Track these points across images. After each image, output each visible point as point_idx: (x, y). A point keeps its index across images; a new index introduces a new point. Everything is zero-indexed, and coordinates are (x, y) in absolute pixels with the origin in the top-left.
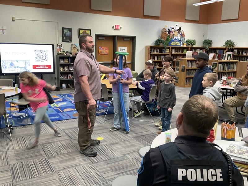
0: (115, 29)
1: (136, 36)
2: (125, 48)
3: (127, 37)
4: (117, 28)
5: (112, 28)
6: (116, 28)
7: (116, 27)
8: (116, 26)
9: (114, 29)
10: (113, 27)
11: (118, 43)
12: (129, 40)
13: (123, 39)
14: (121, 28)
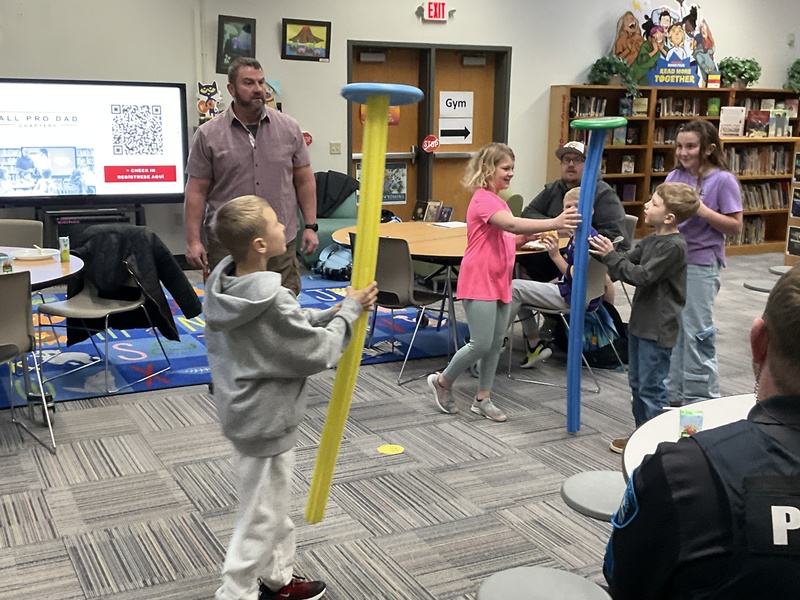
0: (426, 17)
1: (511, 48)
2: (468, 97)
3: (476, 51)
4: (435, 15)
5: (415, 16)
6: (432, 13)
7: (430, 10)
8: (432, 7)
9: (424, 21)
10: (420, 12)
11: (437, 76)
12: (482, 62)
13: (458, 57)
14: (451, 14)
